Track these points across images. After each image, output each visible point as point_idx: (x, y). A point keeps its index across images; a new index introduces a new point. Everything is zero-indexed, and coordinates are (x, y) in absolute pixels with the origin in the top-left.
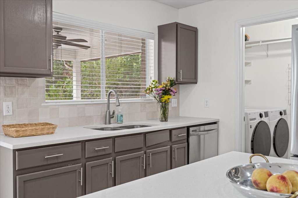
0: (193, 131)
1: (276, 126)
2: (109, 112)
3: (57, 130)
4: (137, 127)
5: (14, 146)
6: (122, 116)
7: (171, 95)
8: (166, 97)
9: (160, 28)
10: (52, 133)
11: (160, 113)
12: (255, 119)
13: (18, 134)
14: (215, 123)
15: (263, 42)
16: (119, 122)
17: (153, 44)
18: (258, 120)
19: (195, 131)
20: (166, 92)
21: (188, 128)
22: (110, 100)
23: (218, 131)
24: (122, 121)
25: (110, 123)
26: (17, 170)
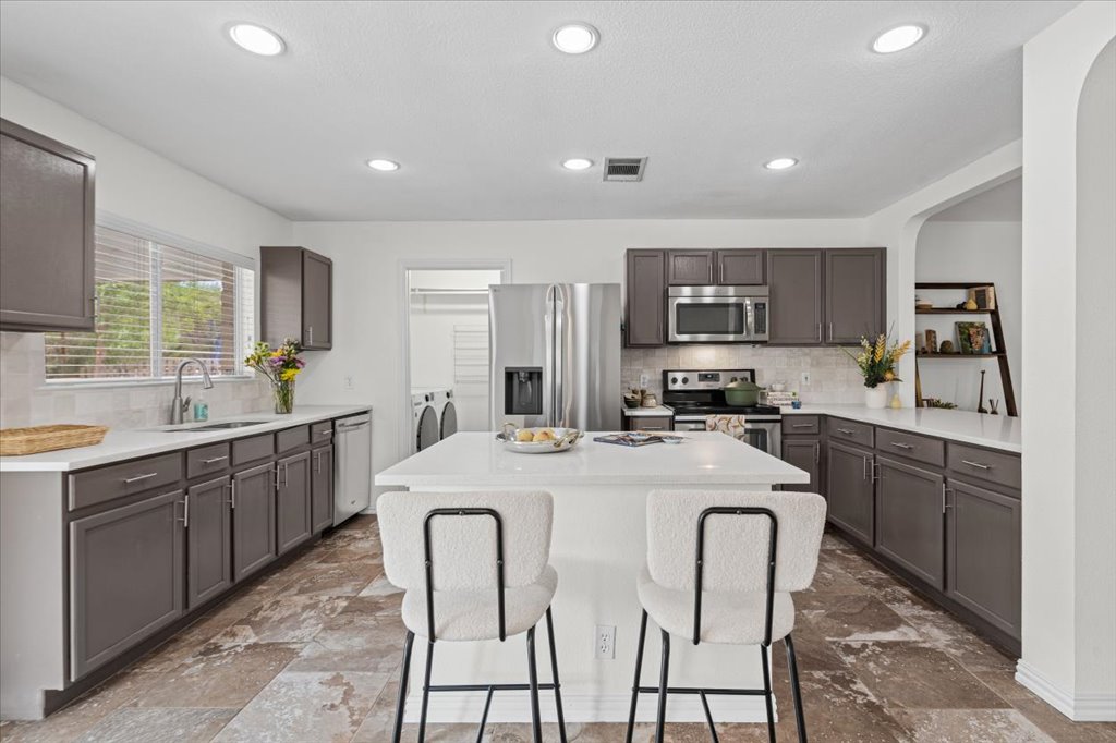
0: (340, 426)
1: (444, 413)
2: (181, 400)
3: (107, 437)
4: (236, 427)
5: (71, 464)
6: (206, 407)
7: (298, 368)
8: (289, 372)
9: (265, 251)
10: (98, 442)
11: (276, 400)
12: (420, 404)
13: (31, 447)
14: (365, 412)
15: (421, 290)
16: (200, 418)
17: (252, 278)
18: (425, 405)
19: (343, 425)
20: (289, 363)
21: (333, 420)
22: (183, 377)
23: (370, 425)
24: (205, 416)
25: (182, 422)
26: (74, 511)
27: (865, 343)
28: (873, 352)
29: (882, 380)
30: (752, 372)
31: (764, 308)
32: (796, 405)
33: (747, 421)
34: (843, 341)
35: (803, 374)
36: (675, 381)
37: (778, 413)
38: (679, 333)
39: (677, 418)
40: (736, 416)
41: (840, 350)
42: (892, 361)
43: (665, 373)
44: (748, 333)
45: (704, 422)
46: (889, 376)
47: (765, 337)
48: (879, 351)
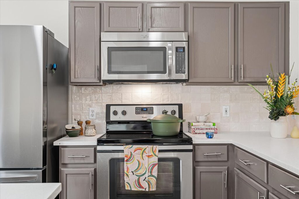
27: (269, 81)
28: (276, 89)
29: (284, 114)
30: (180, 106)
31: (184, 51)
32: (210, 136)
33: (160, 151)
34: (253, 81)
35: (224, 107)
36: (115, 113)
37: (191, 144)
38: (110, 72)
39: (99, 148)
40: (151, 146)
41: (250, 88)
42: (292, 97)
43: (108, 107)
44: (170, 73)
45: (122, 151)
46: (289, 110)
47: (184, 76)
48: (281, 88)
